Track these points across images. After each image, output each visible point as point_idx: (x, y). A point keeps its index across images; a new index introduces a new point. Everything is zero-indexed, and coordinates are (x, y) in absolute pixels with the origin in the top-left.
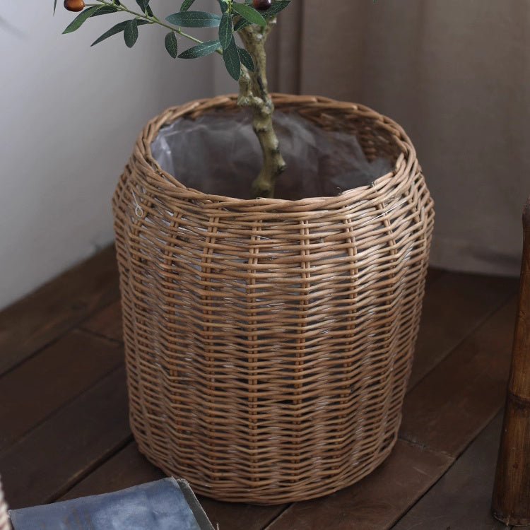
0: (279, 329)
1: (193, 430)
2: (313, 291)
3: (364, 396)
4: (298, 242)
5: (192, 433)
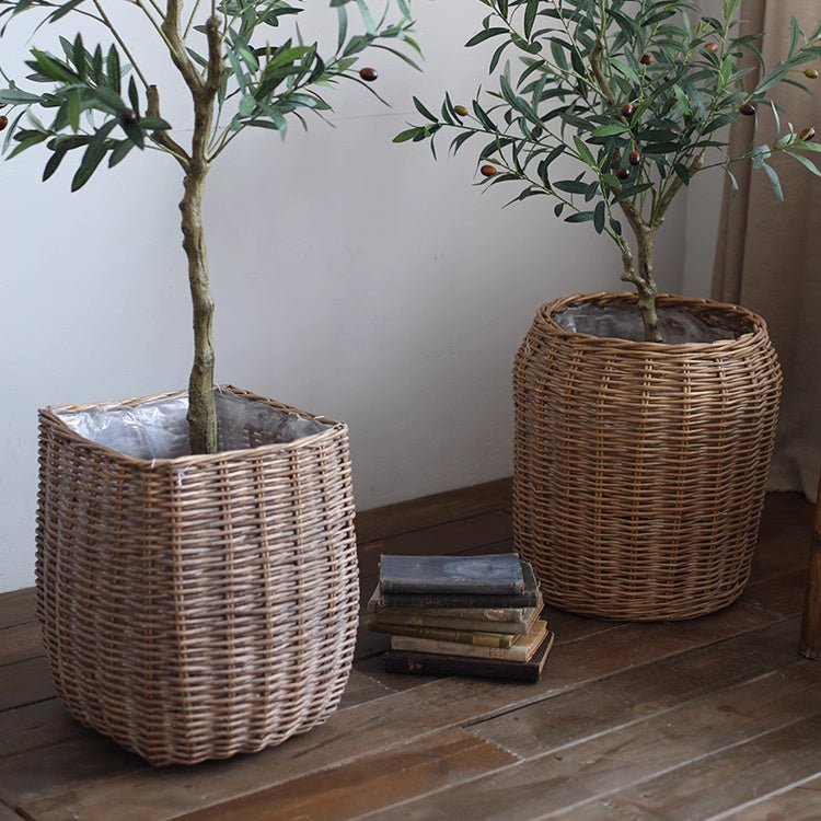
0: (622, 449)
1: (552, 541)
2: (649, 417)
3: (697, 529)
4: (642, 375)
5: (551, 545)
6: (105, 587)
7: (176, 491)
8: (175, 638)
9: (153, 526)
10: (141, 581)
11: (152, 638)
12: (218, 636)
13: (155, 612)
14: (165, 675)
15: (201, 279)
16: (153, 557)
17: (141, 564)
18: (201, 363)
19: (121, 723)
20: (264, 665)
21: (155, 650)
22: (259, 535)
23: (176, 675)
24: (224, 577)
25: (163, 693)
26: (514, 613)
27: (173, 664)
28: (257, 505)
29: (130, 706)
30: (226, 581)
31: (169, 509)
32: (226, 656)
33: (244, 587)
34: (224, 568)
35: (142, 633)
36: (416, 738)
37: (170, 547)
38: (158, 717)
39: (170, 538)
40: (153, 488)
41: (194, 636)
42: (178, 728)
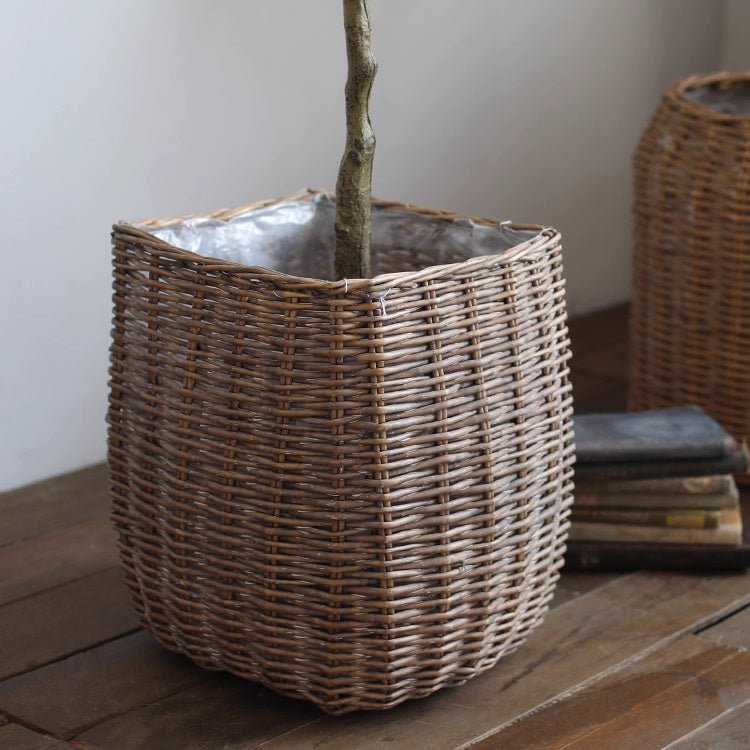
6: (261, 466)
7: (376, 324)
8: (375, 532)
9: (346, 375)
10: (329, 455)
11: (342, 534)
12: (429, 526)
13: (348, 497)
14: (360, 586)
15: (365, 29)
16: (348, 419)
17: (328, 430)
18: (361, 148)
19: (282, 659)
20: (483, 564)
21: (346, 551)
22: (474, 382)
23: (378, 583)
24: (436, 443)
25: (357, 611)
26: (722, 482)
27: (372, 569)
28: (470, 341)
29: (301, 634)
30: (441, 448)
31: (368, 349)
32: (439, 554)
33: (462, 456)
34: (435, 431)
35: (329, 529)
36: (646, 652)
37: (370, 403)
38: (344, 646)
39: (370, 391)
40: (346, 321)
41: (403, 528)
42: (375, 658)
